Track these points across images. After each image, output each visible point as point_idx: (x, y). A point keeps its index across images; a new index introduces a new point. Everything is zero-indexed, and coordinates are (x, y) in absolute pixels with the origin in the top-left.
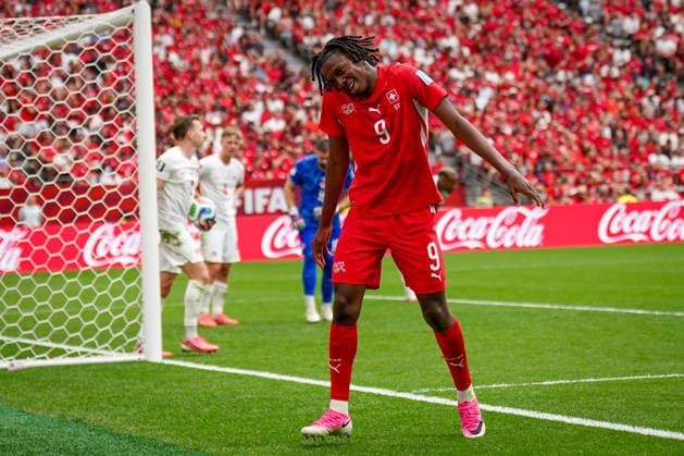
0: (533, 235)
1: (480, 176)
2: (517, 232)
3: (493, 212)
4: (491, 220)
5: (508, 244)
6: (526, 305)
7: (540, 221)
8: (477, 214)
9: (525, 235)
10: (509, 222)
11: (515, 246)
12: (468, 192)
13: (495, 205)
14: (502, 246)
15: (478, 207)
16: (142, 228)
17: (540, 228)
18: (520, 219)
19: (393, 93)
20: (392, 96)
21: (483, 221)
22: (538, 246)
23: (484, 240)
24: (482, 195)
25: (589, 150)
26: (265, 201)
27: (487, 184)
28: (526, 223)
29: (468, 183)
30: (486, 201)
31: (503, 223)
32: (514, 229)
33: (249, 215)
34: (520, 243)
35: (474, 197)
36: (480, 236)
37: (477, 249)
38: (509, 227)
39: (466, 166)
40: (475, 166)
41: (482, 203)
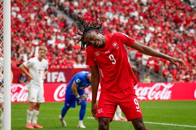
0: (167, 95)
1: (146, 70)
2: (160, 93)
3: (151, 85)
4: (150, 88)
5: (156, 98)
6: (163, 124)
7: (170, 89)
8: (144, 85)
9: (164, 95)
10: (157, 89)
11: (159, 99)
12: (141, 76)
13: (151, 82)
14: (154, 99)
15: (144, 82)
16: (4, 87)
17: (170, 92)
18: (162, 88)
19: (115, 43)
20: (115, 45)
21: (146, 89)
22: (169, 100)
23: (146, 96)
24: (146, 78)
25: (191, 60)
26: (56, 77)
27: (148, 73)
28: (164, 90)
29: (141, 72)
30: (148, 80)
31: (154, 90)
32: (159, 92)
33: (49, 83)
34: (161, 98)
35: (143, 78)
36: (145, 94)
37: (143, 100)
38: (157, 91)
39: (140, 65)
40: (144, 65)
41: (146, 81)
